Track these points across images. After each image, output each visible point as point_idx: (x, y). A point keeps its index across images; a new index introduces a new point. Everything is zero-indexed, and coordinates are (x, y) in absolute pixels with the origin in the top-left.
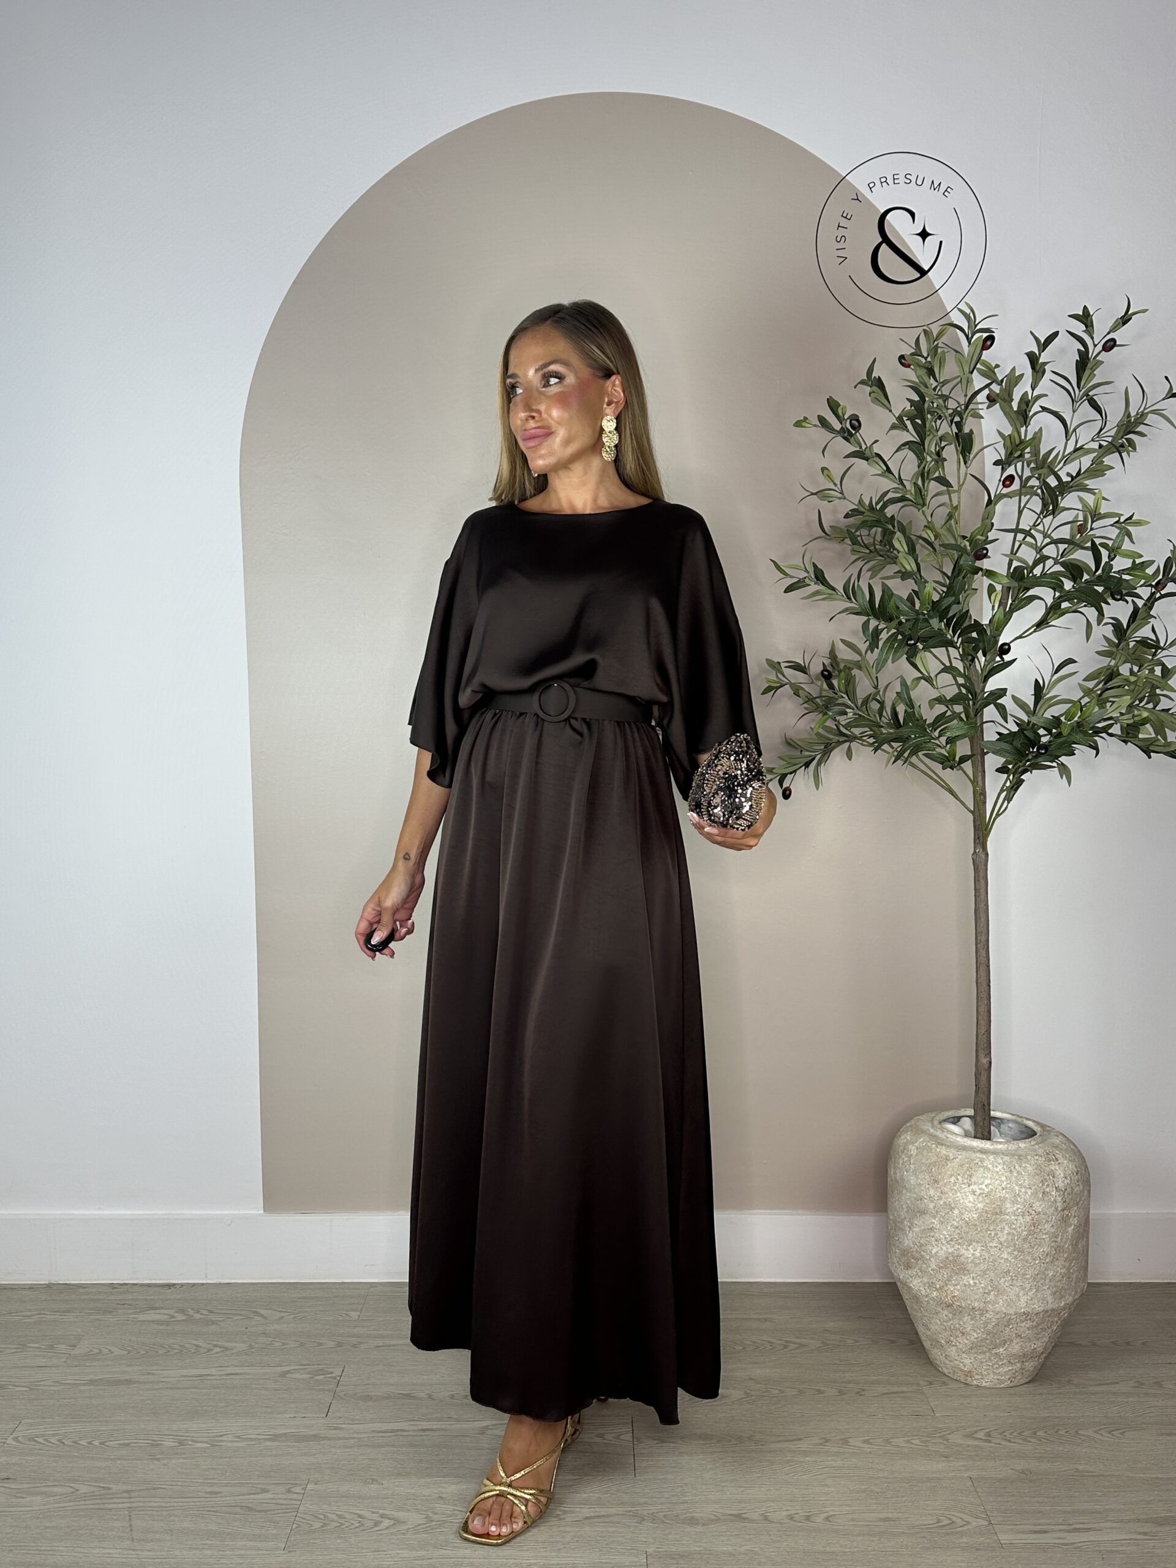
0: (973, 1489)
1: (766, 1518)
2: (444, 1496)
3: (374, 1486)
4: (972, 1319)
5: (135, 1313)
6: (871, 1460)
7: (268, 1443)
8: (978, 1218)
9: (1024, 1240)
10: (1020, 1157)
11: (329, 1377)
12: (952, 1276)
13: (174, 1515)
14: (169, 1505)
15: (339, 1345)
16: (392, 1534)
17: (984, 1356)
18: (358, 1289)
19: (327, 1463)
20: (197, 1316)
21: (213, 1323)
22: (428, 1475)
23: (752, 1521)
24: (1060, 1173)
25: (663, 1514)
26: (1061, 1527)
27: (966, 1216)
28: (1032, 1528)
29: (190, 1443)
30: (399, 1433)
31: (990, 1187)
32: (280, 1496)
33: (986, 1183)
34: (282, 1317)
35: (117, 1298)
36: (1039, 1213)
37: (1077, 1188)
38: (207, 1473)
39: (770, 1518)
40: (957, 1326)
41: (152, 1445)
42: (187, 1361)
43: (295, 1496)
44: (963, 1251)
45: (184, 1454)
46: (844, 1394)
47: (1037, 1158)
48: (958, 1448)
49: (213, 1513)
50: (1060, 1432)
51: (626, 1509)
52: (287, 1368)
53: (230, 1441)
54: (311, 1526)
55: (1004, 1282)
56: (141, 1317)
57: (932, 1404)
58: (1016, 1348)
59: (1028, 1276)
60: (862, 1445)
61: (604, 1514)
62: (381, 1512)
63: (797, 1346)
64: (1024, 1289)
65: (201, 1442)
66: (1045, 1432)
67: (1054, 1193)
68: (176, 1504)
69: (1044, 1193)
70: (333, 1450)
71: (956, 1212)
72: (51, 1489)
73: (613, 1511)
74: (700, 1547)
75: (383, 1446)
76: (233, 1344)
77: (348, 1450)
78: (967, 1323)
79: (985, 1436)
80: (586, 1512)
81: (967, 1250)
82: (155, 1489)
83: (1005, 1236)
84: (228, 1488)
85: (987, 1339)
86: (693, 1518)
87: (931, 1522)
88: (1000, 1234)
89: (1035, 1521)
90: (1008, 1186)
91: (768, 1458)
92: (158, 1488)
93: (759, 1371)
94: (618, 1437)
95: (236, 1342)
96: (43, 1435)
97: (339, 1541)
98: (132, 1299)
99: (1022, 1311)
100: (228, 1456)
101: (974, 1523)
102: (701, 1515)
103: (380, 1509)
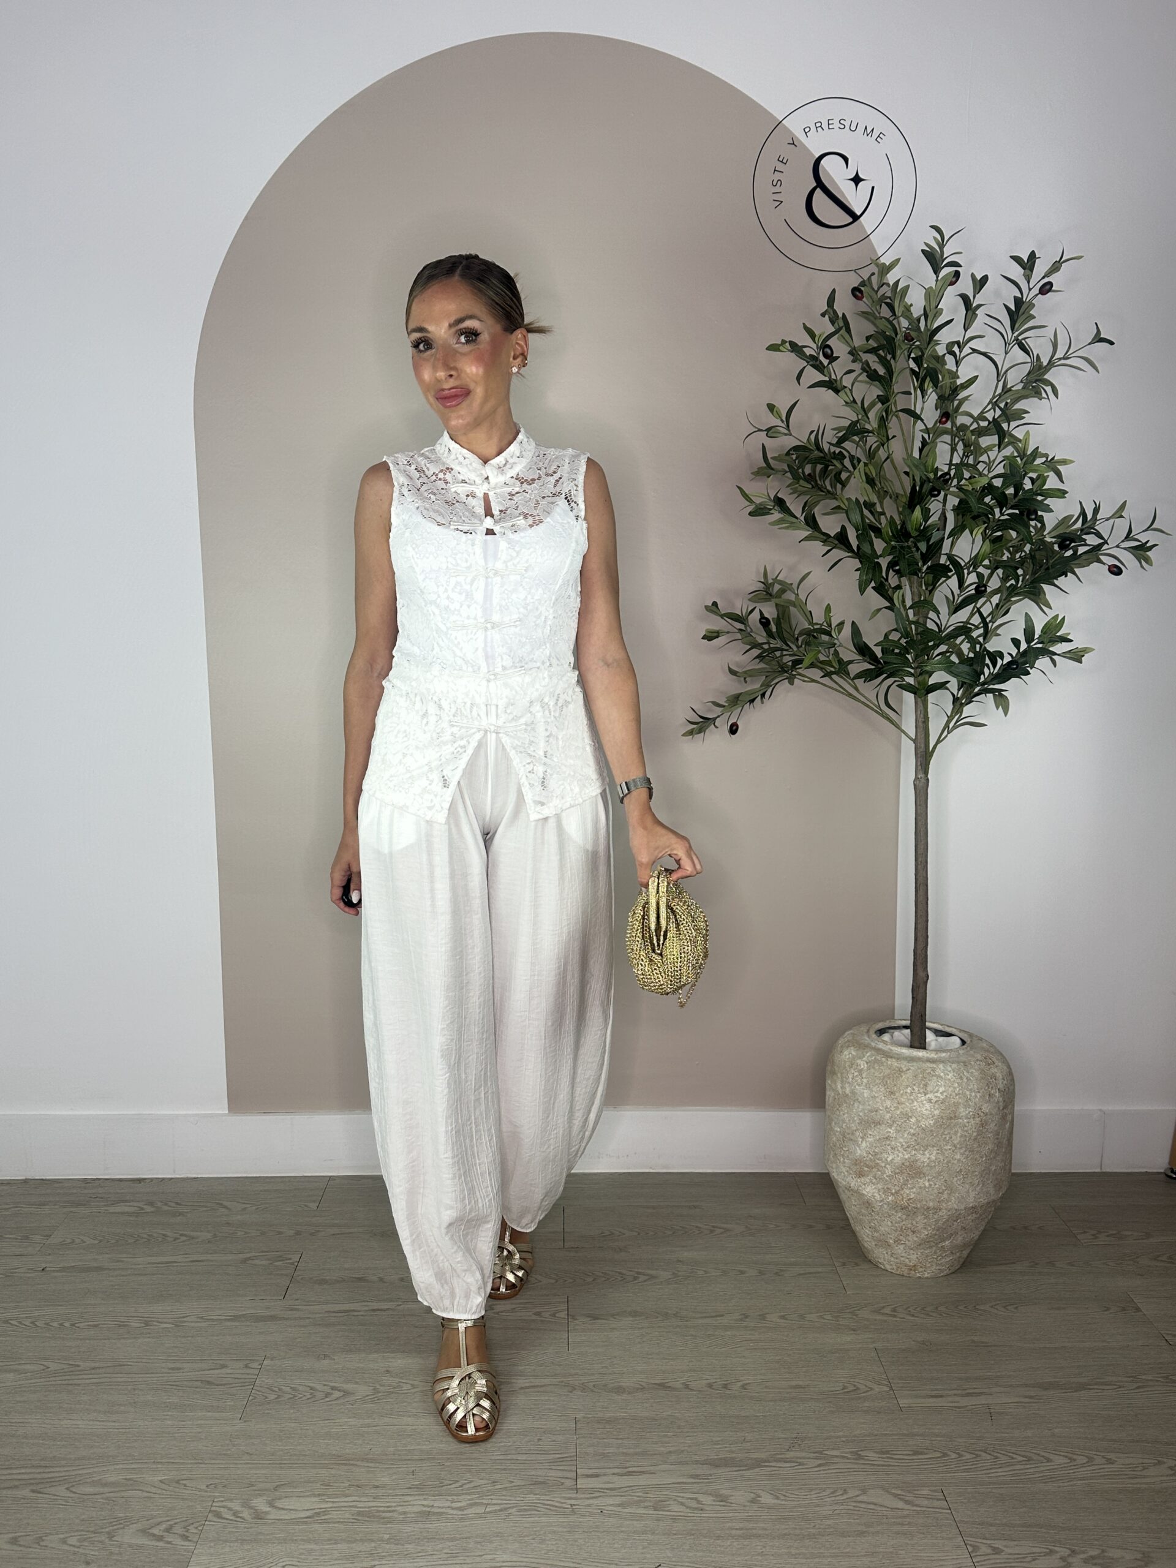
0: (877, 1359)
1: (687, 1387)
2: (390, 1369)
3: (327, 1361)
5: (105, 1206)
6: (786, 1333)
7: (228, 1324)
11: (289, 1263)
13: (138, 1389)
14: (133, 1380)
15: (298, 1233)
16: (340, 1404)
18: (316, 1182)
19: (282, 1341)
20: (166, 1208)
21: (181, 1214)
22: (376, 1351)
23: (675, 1389)
25: (592, 1384)
26: (955, 1392)
28: (929, 1393)
29: (155, 1323)
30: (351, 1313)
32: (238, 1371)
34: (245, 1209)
35: (90, 1191)
38: (171, 1351)
39: (690, 1387)
41: (120, 1326)
42: (155, 1249)
43: (251, 1371)
45: (149, 1333)
46: (764, 1274)
48: (866, 1322)
49: (174, 1387)
50: (959, 1307)
51: (558, 1380)
52: (248, 1255)
53: (192, 1322)
54: (266, 1398)
56: (112, 1209)
57: (844, 1283)
60: (778, 1320)
61: (539, 1384)
62: (332, 1384)
63: (722, 1230)
65: (166, 1323)
66: (946, 1308)
68: (140, 1379)
70: (289, 1329)
72: (23, 1367)
73: (547, 1381)
74: (626, 1412)
75: (335, 1325)
76: (199, 1234)
77: (302, 1329)
79: (892, 1311)
82: (121, 1366)
84: (188, 1364)
85: (936, 1235)
86: (620, 1387)
87: (837, 1389)
89: (932, 1387)
91: (693, 1333)
92: (124, 1365)
93: (686, 1254)
94: (554, 1315)
95: (201, 1231)
96: (17, 1319)
97: (292, 1411)
98: (105, 1193)
100: (190, 1335)
101: (877, 1388)
102: (628, 1384)
103: (331, 1382)
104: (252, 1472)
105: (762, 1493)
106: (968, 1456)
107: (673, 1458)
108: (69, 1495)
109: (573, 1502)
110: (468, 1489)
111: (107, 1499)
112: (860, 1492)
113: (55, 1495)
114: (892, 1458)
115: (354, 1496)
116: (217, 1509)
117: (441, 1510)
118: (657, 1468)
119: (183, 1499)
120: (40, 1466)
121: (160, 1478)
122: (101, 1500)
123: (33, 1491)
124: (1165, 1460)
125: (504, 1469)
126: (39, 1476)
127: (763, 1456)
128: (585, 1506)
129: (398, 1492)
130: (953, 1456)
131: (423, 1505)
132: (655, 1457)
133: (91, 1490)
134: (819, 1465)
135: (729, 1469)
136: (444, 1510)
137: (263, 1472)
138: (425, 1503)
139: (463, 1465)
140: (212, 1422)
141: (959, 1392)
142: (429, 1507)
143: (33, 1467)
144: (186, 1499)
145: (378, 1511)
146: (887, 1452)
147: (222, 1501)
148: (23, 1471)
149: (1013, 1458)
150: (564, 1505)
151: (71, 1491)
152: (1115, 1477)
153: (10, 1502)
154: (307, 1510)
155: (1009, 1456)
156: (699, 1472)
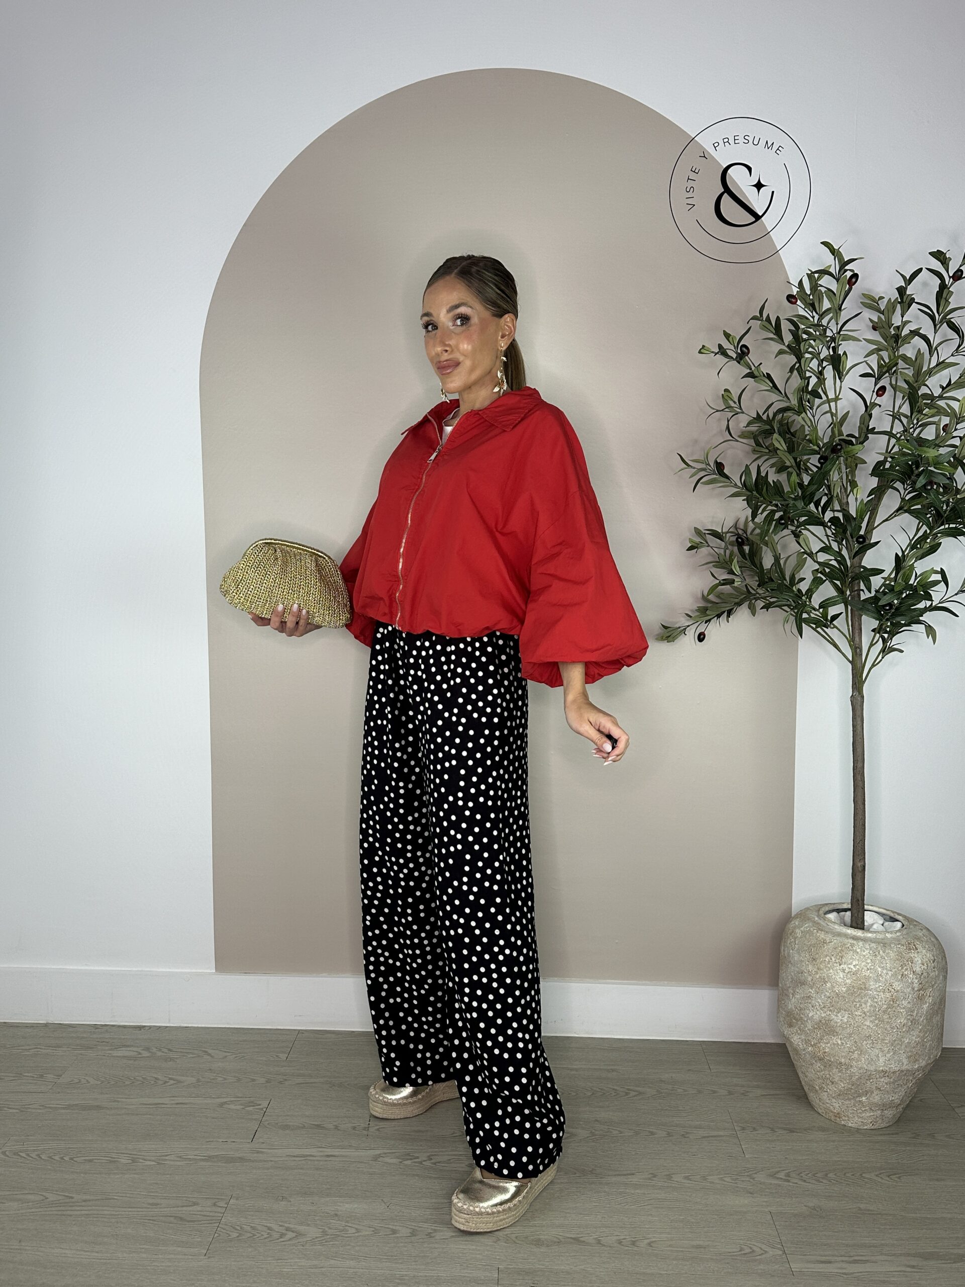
0: (772, 1222)
1: (598, 1242)
4: (839, 1072)
6: (689, 1194)
7: (203, 1163)
8: (847, 991)
9: (884, 1012)
10: (884, 943)
12: (823, 1036)
16: (292, 1244)
17: (849, 1102)
19: (248, 1182)
20: (159, 1053)
22: (327, 1196)
23: (587, 1243)
24: (918, 959)
26: (843, 1259)
27: (836, 989)
28: (819, 1258)
29: (143, 1161)
30: (308, 1158)
31: (857, 967)
32: (207, 1209)
34: (226, 1056)
36: (898, 991)
38: (151, 1187)
39: (601, 1242)
40: (828, 1076)
41: (111, 1162)
42: (147, 1092)
43: (219, 1209)
44: (834, 1017)
45: (134, 1170)
47: (899, 946)
48: (760, 1186)
49: (150, 1221)
52: (225, 1100)
53: (174, 1161)
54: (229, 1235)
55: (866, 1044)
58: (876, 1098)
59: (887, 1041)
60: (683, 1181)
64: (882, 1052)
65: (150, 1161)
66: (835, 1174)
67: (911, 976)
69: (902, 975)
70: (253, 1171)
71: (829, 985)
72: (26, 1196)
75: (293, 1168)
76: (185, 1078)
77: (266, 1171)
78: (836, 1074)
79: (785, 1176)
81: (837, 1015)
83: (868, 1008)
85: (852, 1089)
87: (735, 1250)
89: (822, 1253)
90: (872, 967)
91: (607, 1189)
93: (604, 1114)
95: (188, 1076)
96: (26, 1151)
99: (883, 1068)
101: (771, 1252)
102: (547, 1237)
103: (287, 1223)
141: (846, 1259)
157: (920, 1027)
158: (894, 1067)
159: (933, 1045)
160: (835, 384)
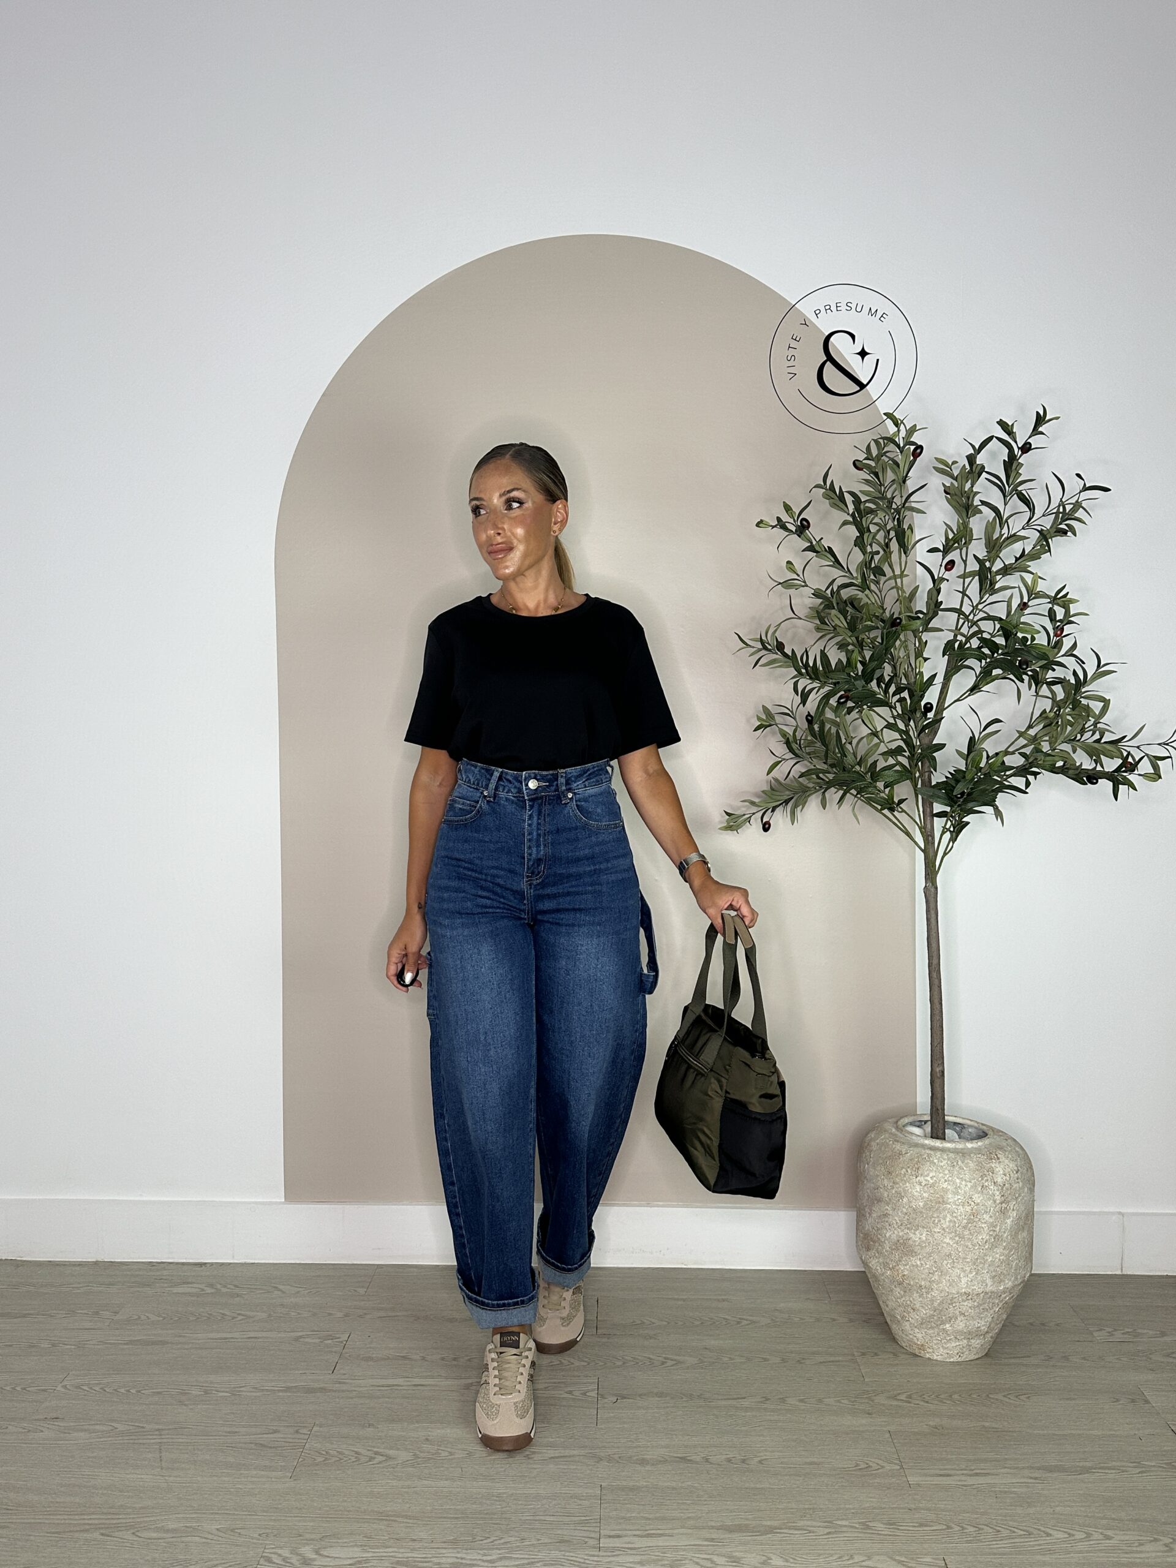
0: (890, 1440)
1: (707, 1460)
2: (429, 1438)
3: (371, 1430)
4: (920, 1297)
5: (170, 1287)
6: (804, 1415)
7: (281, 1394)
8: (924, 1206)
9: (964, 1227)
10: (963, 1153)
11: (338, 1342)
12: (902, 1257)
13: (198, 1449)
15: (347, 1315)
16: (383, 1467)
17: (932, 1331)
18: (365, 1269)
19: (331, 1411)
20: (225, 1290)
21: (239, 1295)
22: (417, 1422)
23: (697, 1463)
24: (999, 1169)
25: (617, 1456)
26: (963, 1472)
27: (913, 1205)
28: (938, 1472)
29: (213, 1392)
30: (393, 1388)
31: (935, 1178)
32: (290, 1436)
33: (931, 1175)
34: (298, 1292)
35: (155, 1274)
36: (978, 1204)
37: (1017, 1185)
38: (228, 1416)
39: (710, 1461)
40: (908, 1302)
41: (181, 1393)
42: (214, 1327)
43: (302, 1436)
44: (912, 1235)
45: (208, 1401)
46: (787, 1362)
47: (980, 1156)
48: (881, 1407)
49: (231, 1448)
50: (972, 1396)
51: (587, 1451)
52: (301, 1334)
53: (250, 1390)
54: (315, 1460)
55: (946, 1264)
56: (175, 1290)
57: (863, 1371)
58: (961, 1324)
59: (968, 1260)
60: (797, 1403)
61: (568, 1455)
62: (375, 1450)
63: (748, 1322)
64: (964, 1272)
66: (960, 1396)
67: (992, 1187)
69: (983, 1186)
70: (337, 1400)
71: (905, 1200)
72: (93, 1427)
73: (575, 1452)
74: (648, 1482)
75: (380, 1398)
76: (255, 1313)
77: (350, 1400)
78: (916, 1299)
79: (907, 1397)
80: (552, 1453)
81: (915, 1234)
82: (185, 1428)
83: (947, 1223)
84: (244, 1429)
85: (934, 1315)
86: (643, 1459)
87: (850, 1466)
88: (942, 1221)
89: (942, 1467)
90: (950, 1179)
91: (715, 1413)
92: (187, 1426)
93: (712, 1342)
94: (584, 1394)
95: (257, 1311)
96: (88, 1384)
97: (338, 1472)
98: (169, 1275)
99: (963, 1291)
100: (246, 1403)
101: (888, 1466)
102: (651, 1457)
103: (374, 1447)
104: (300, 1524)
105: (773, 1557)
106: (972, 1529)
107: (692, 1522)
108: (135, 1539)
109: (595, 1559)
110: (499, 1544)
111: (168, 1543)
112: (866, 1558)
113: (121, 1538)
114: (898, 1529)
115: (394, 1547)
116: (270, 1555)
117: (471, 1562)
118: (676, 1531)
119: (237, 1545)
120: (110, 1513)
121: (216, 1527)
122: (164, 1544)
123: (102, 1534)
124: (1161, 1538)
125: (533, 1529)
126: (108, 1522)
127: (775, 1523)
128: (607, 1562)
129: (433, 1545)
130: (957, 1528)
131: (456, 1557)
132: (674, 1521)
133: (154, 1535)
134: (829, 1533)
135: (740, 1534)
136: (475, 1562)
137: (311, 1524)
138: (459, 1555)
139: (494, 1524)
140: (264, 1480)
141: (967, 1472)
142: (462, 1559)
143: (103, 1513)
144: (240, 1546)
145: (415, 1561)
146: (894, 1524)
147: (273, 1548)
148: (94, 1517)
149: (1014, 1532)
150: (587, 1562)
151: (137, 1536)
152: (1110, 1551)
153: (82, 1543)
154: (350, 1558)
155: (1010, 1530)
156: (713, 1536)
157: (1004, 1244)
158: (978, 1288)
159: (1020, 1264)
160: (900, 558)
